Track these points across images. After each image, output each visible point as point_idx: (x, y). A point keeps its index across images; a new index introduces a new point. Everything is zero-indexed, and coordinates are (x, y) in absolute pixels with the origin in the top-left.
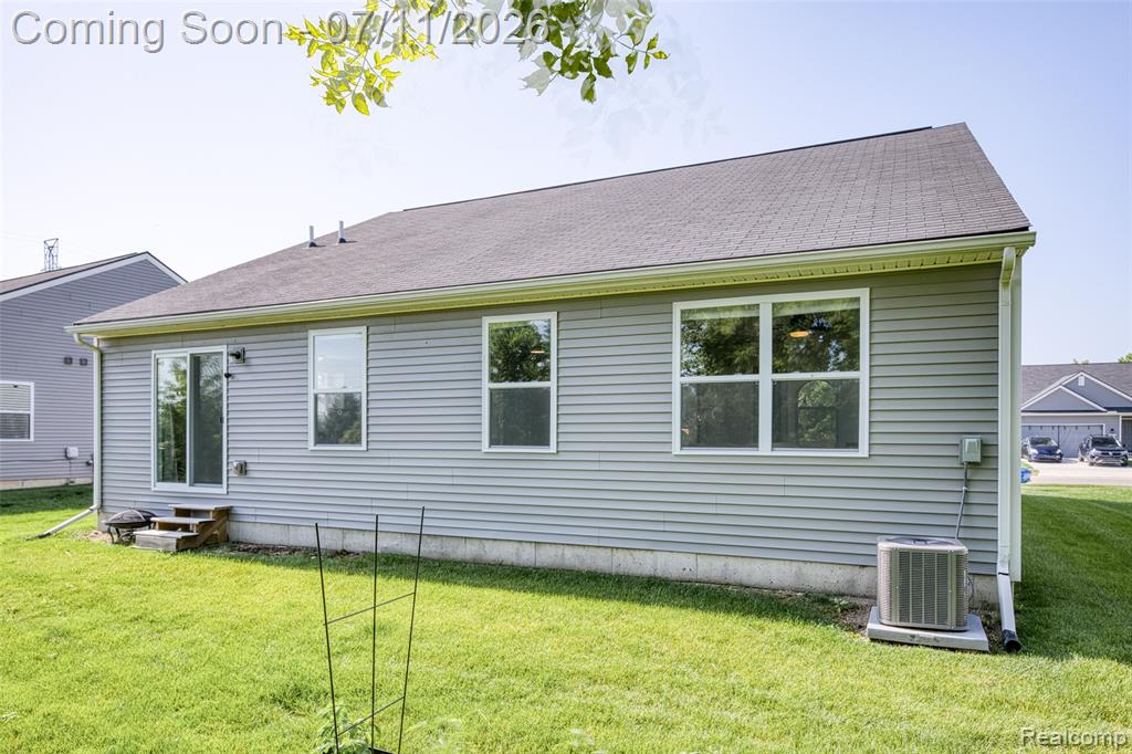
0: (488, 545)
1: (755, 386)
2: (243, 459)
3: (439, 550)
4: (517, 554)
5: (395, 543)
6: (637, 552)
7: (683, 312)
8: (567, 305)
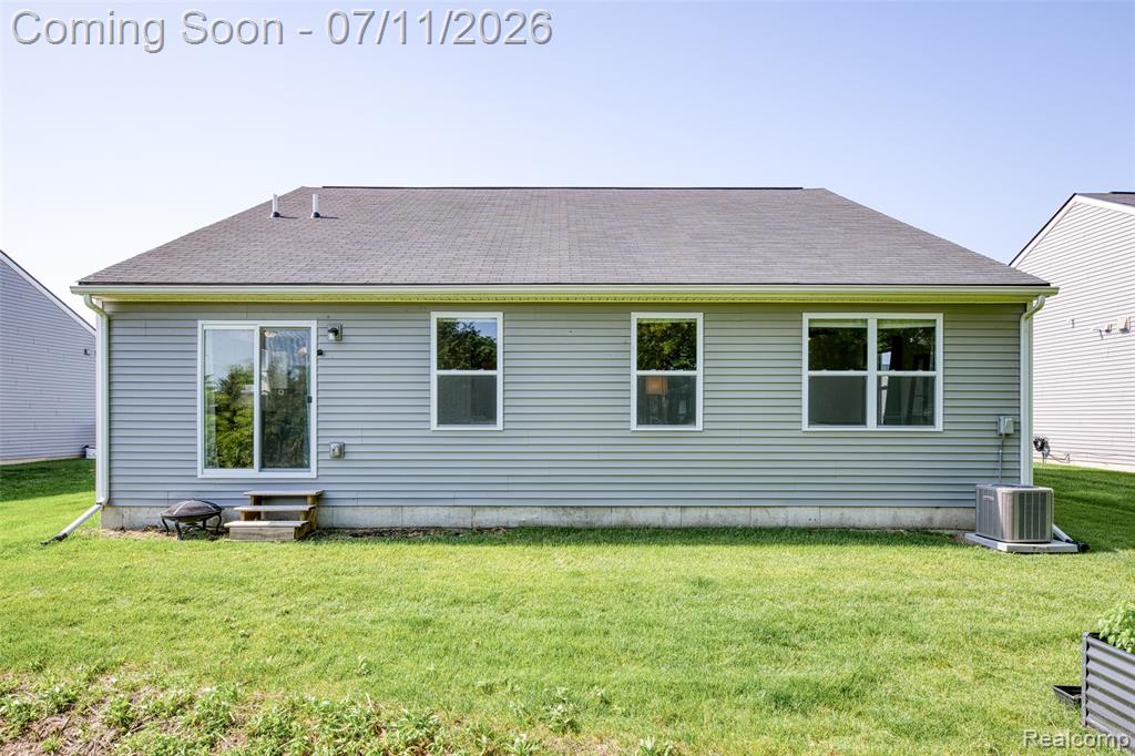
0: (633, 511)
1: (864, 379)
2: (341, 440)
3: (584, 519)
4: (663, 518)
5: (535, 516)
6: (772, 509)
7: (811, 321)
8: (710, 308)
